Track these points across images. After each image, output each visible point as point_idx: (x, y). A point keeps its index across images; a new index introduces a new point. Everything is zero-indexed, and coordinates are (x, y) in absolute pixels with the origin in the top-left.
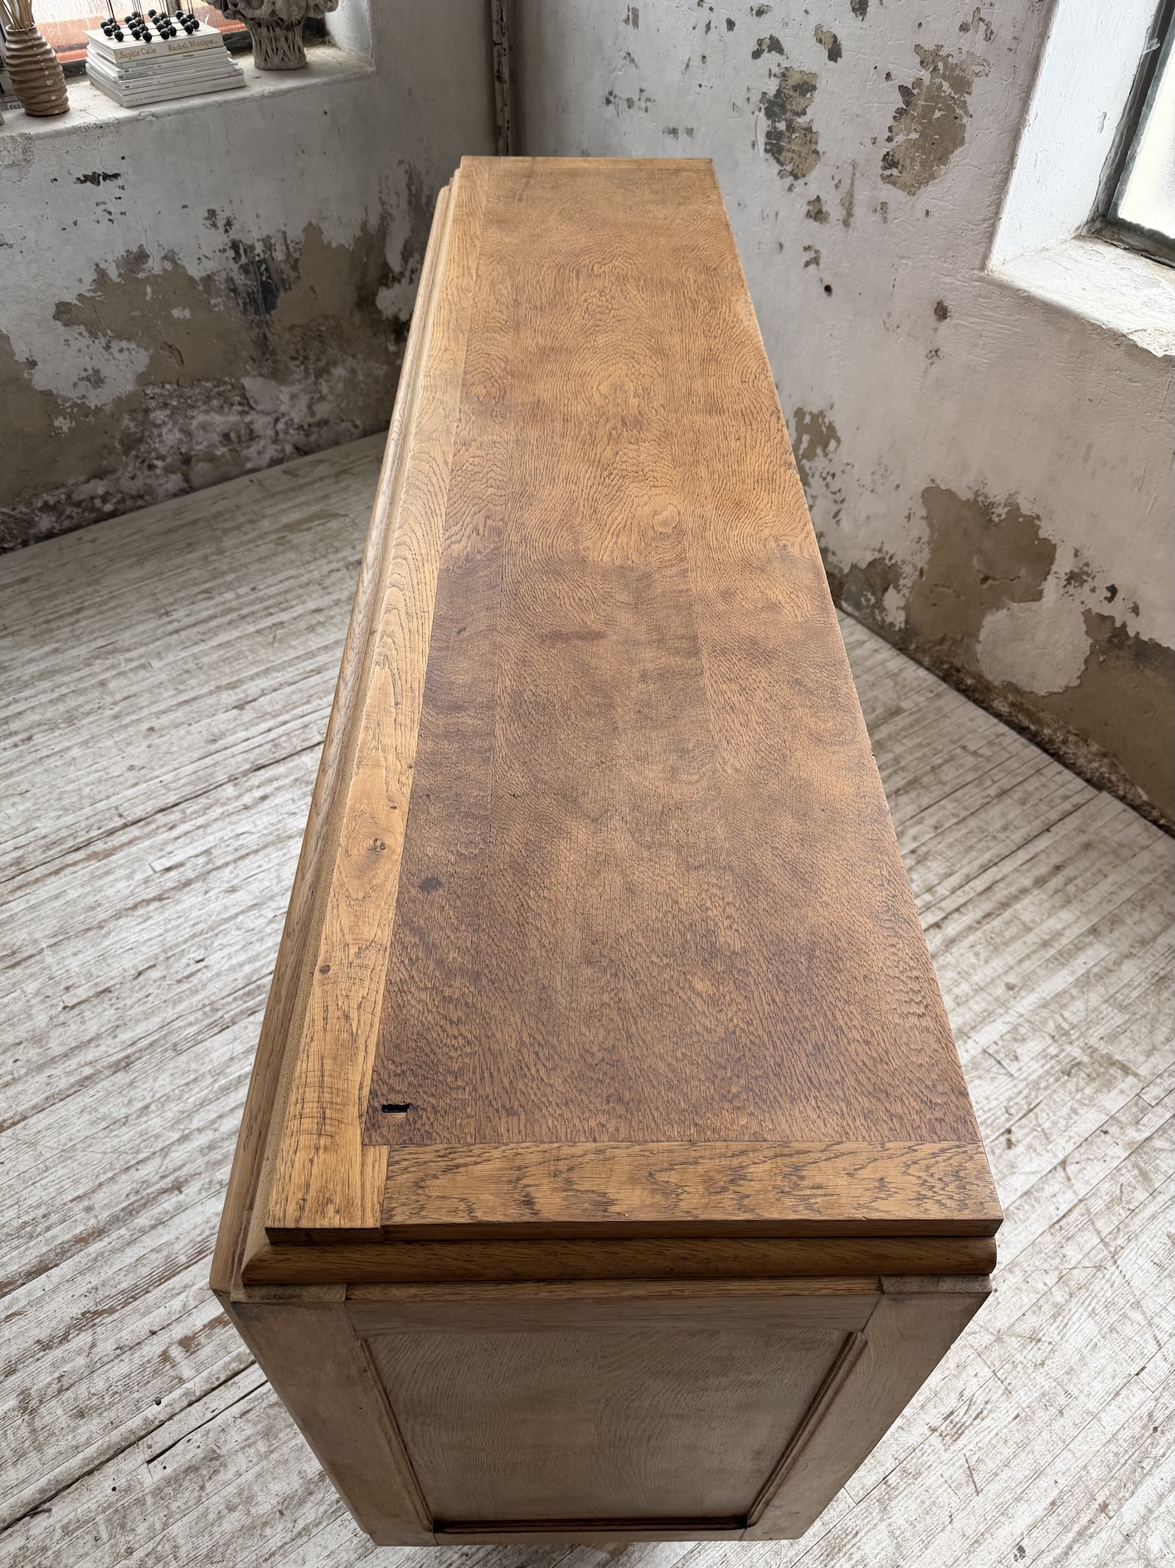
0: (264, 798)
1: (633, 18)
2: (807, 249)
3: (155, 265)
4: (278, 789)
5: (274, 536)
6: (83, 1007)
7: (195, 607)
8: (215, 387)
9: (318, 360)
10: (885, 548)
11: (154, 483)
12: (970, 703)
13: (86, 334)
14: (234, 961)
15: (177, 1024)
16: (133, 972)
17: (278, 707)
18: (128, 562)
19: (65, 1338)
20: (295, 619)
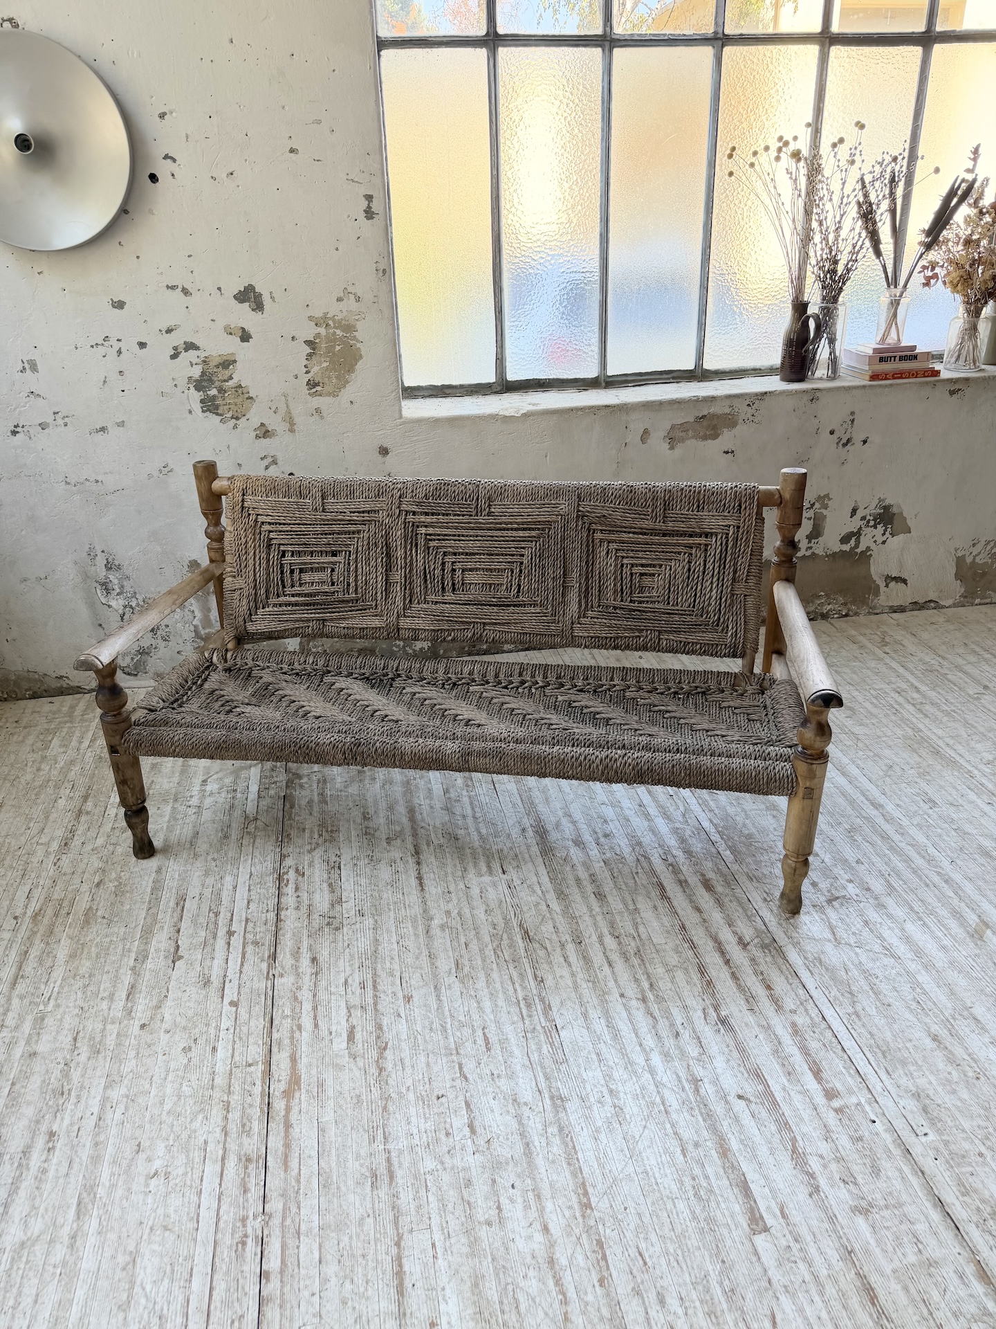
2: (264, 458)
6: (476, 1123)
14: (488, 1010)
15: (535, 1057)
16: (458, 1081)
19: (812, 1176)
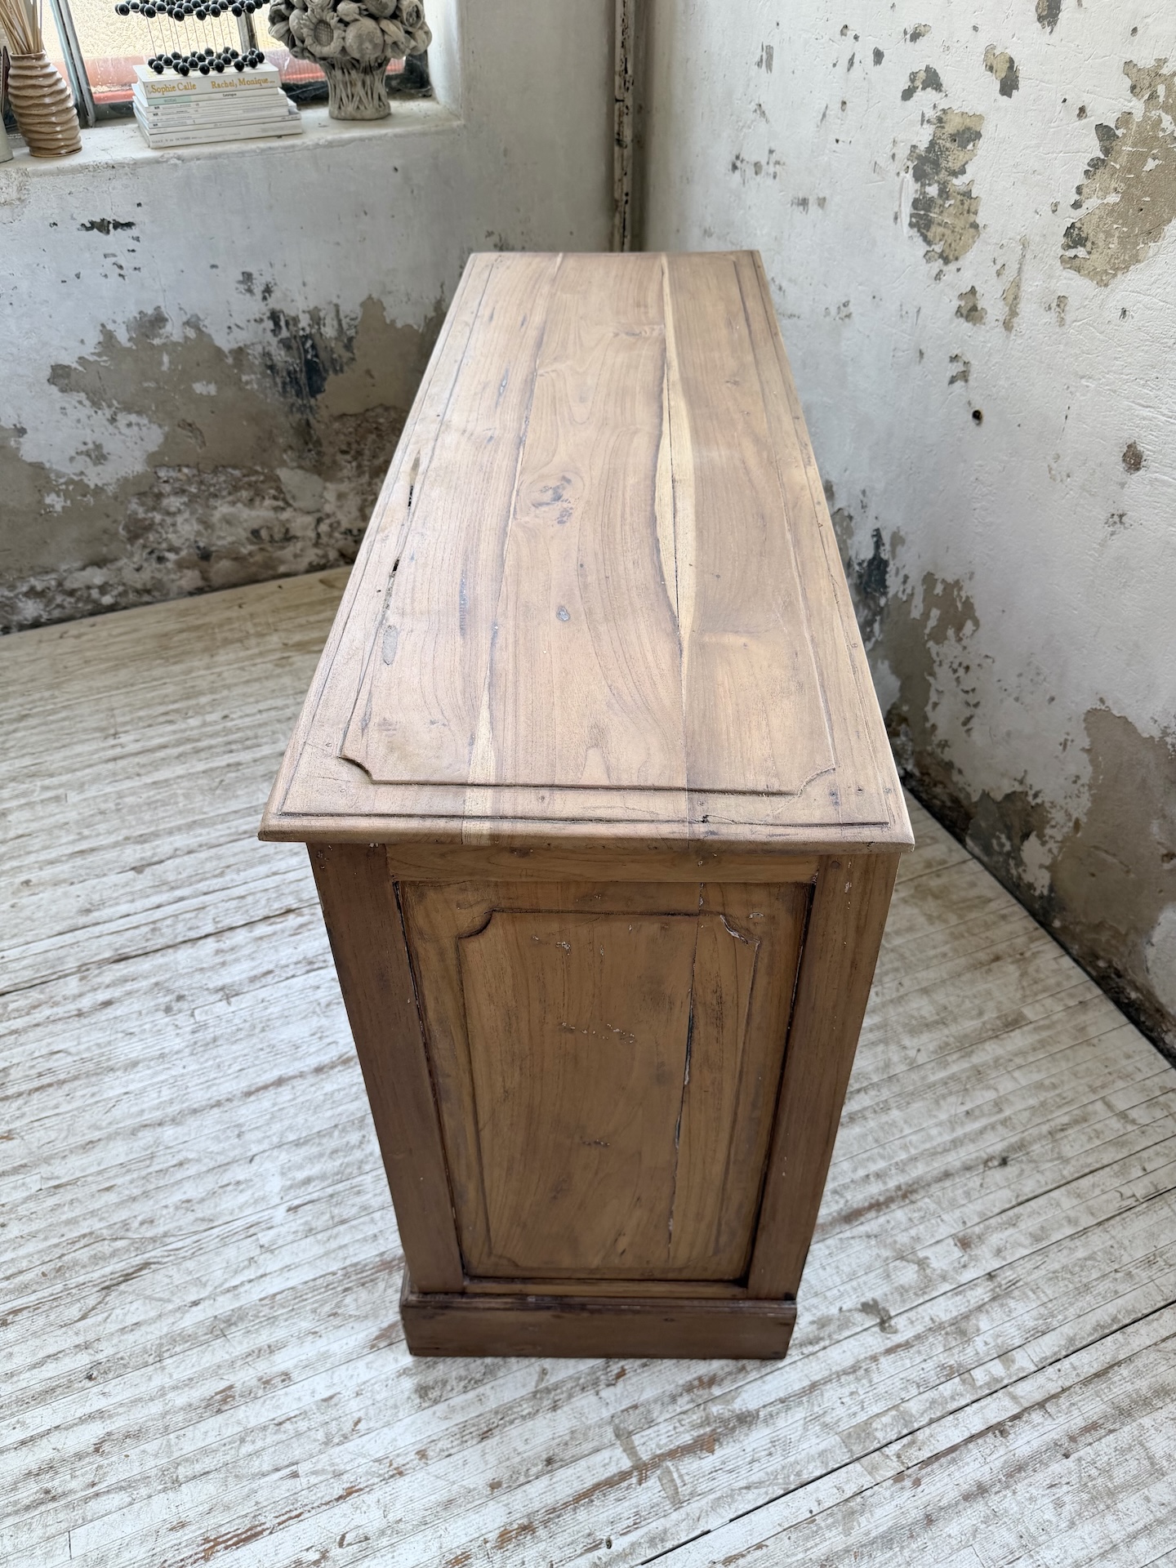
0: (107, 1004)
1: (767, 59)
2: (954, 359)
3: (174, 330)
4: (129, 993)
5: (278, 655)
7: (150, 732)
8: (244, 476)
9: (374, 456)
10: (1029, 780)
11: (165, 579)
12: (1131, 1027)
13: (87, 403)
17: (184, 875)
18: (103, 666)
20: (255, 761)
